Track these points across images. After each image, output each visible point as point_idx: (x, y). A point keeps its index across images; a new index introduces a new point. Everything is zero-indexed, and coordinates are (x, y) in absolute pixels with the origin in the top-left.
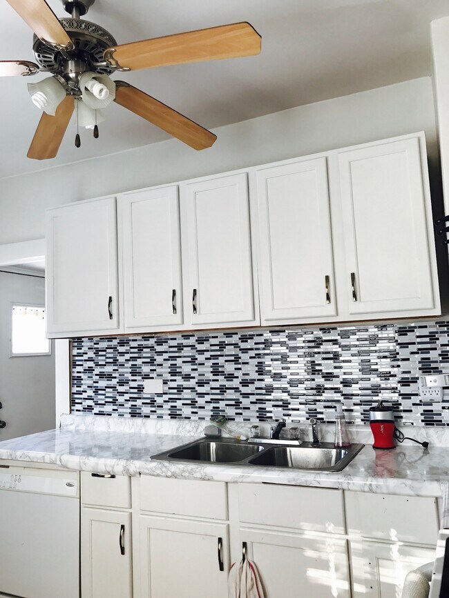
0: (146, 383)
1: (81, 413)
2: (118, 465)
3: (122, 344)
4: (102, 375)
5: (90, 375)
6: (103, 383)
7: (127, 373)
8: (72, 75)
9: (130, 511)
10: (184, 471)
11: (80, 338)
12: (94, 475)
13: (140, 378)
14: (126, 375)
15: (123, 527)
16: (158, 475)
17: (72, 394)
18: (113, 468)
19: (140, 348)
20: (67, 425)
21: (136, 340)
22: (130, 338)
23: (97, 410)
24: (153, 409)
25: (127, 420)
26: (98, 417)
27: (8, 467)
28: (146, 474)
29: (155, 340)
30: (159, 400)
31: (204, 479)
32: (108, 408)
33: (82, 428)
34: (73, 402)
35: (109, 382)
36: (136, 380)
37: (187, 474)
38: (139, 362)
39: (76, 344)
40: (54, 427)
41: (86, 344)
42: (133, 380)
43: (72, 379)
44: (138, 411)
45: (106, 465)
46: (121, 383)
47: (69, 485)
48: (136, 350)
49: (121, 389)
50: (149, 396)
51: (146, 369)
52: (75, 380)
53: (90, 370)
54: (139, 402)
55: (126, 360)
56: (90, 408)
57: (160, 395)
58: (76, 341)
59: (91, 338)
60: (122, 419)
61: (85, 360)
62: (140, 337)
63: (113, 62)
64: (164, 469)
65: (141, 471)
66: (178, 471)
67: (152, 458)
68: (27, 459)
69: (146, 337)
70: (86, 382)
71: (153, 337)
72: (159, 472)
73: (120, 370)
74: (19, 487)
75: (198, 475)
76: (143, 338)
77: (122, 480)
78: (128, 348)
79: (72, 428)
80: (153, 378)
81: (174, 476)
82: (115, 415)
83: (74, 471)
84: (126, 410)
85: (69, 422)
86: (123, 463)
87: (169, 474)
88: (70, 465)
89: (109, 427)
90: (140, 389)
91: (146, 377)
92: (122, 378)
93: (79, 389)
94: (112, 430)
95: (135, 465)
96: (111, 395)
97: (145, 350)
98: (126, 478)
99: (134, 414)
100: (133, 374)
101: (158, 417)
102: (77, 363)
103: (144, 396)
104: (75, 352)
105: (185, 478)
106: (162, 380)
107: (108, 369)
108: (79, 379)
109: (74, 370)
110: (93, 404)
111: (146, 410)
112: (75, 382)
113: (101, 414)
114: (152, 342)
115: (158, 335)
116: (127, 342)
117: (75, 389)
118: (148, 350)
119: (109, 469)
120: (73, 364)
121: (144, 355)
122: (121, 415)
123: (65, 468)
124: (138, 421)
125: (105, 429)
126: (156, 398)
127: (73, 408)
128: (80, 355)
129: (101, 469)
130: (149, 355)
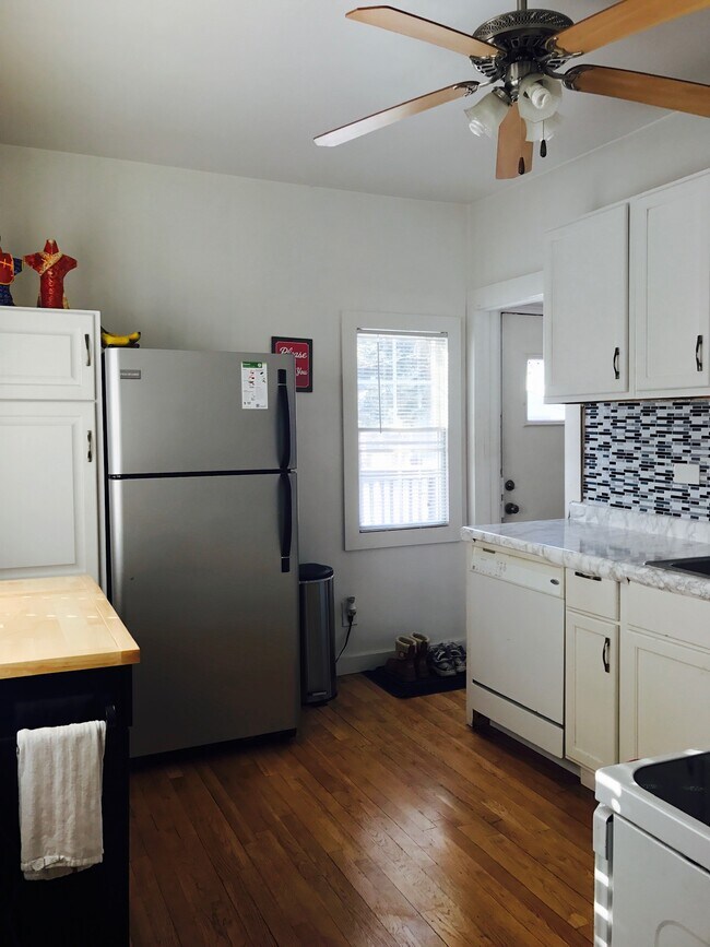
0: (676, 468)
1: (594, 502)
2: (603, 566)
3: (646, 412)
4: (620, 454)
5: (606, 453)
6: (621, 465)
7: (652, 453)
8: (514, 83)
9: (618, 623)
10: (680, 584)
11: (594, 403)
12: (577, 574)
13: (669, 461)
14: (651, 456)
15: (607, 640)
16: (648, 585)
17: (583, 477)
18: (598, 568)
19: (670, 419)
20: (576, 517)
21: (665, 408)
22: (657, 405)
23: (614, 499)
24: (686, 505)
25: (650, 517)
26: (615, 510)
27: (494, 552)
28: (634, 581)
29: (691, 407)
30: (695, 494)
31: (704, 598)
32: (628, 499)
33: (595, 521)
34: (584, 488)
35: (629, 464)
36: (663, 464)
37: (683, 588)
38: (669, 438)
39: (589, 411)
40: (563, 516)
41: (602, 411)
42: (659, 464)
43: (584, 456)
44: (665, 506)
45: (590, 564)
46: (645, 467)
47: (553, 582)
48: (665, 422)
49: (644, 474)
50: (680, 487)
51: (677, 449)
52: (587, 459)
53: (606, 446)
54: (667, 495)
55: (652, 435)
56: (605, 497)
57: (695, 487)
58: (589, 407)
59: (607, 404)
60: (644, 515)
61: (601, 433)
62: (670, 404)
63: (560, 52)
64: (655, 578)
65: (630, 577)
66: (672, 584)
67: (648, 563)
68: (510, 546)
69: (679, 403)
70: (602, 462)
71: (688, 404)
72: (650, 581)
73: (643, 449)
74: (505, 576)
75: (697, 592)
76: (674, 404)
77: (608, 585)
78: (655, 418)
79: (583, 520)
80: (686, 462)
81: (667, 588)
82: (636, 508)
83: (557, 566)
84: (650, 503)
85: (578, 513)
86: (609, 564)
87: (662, 585)
88: (552, 558)
89: (627, 525)
90: (669, 476)
91: (678, 460)
92: (645, 459)
93: (592, 471)
94: (630, 528)
95: (624, 569)
96: (631, 482)
97: (676, 422)
98: (614, 583)
99: (661, 509)
100: (661, 455)
101: (692, 517)
102: (591, 436)
103: (674, 486)
104: (589, 421)
105: (682, 593)
106: (698, 466)
107: (629, 446)
108: (593, 457)
109: (586, 445)
110: (609, 492)
111: (676, 506)
112: (588, 461)
113: (618, 505)
114: (686, 410)
115: (696, 401)
116: (654, 410)
117: (588, 471)
118: (681, 422)
119: (594, 570)
120: (585, 438)
121: (675, 429)
122: (643, 510)
123: (548, 561)
124: (665, 519)
125: (622, 526)
126: (690, 491)
127: (585, 494)
128: (594, 426)
129: (585, 569)
130: (681, 429)
